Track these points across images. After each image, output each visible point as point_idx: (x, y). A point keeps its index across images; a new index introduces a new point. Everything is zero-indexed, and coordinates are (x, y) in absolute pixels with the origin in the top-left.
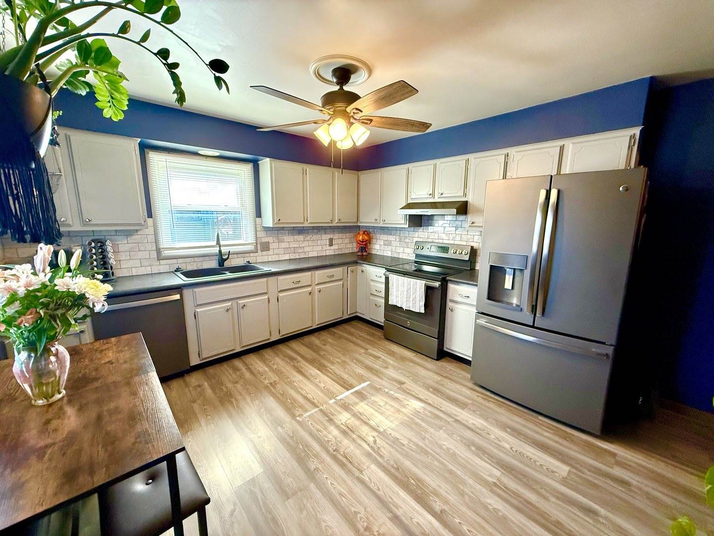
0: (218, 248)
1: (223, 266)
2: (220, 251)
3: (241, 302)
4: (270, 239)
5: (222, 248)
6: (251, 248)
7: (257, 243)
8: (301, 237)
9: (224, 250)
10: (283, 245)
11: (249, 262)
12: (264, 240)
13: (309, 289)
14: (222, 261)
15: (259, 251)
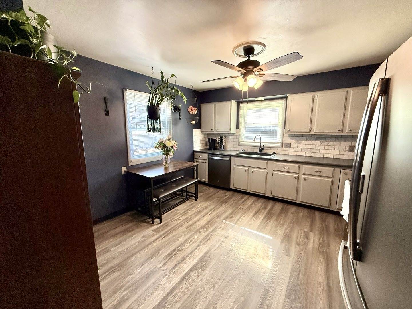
0: (259, 144)
1: (261, 152)
2: (260, 145)
3: (252, 169)
4: (292, 142)
5: (261, 144)
6: (279, 145)
7: (282, 144)
8: (318, 142)
9: (262, 144)
10: (301, 146)
11: (274, 152)
12: (288, 142)
13: (297, 175)
14: (260, 150)
15: (283, 148)
